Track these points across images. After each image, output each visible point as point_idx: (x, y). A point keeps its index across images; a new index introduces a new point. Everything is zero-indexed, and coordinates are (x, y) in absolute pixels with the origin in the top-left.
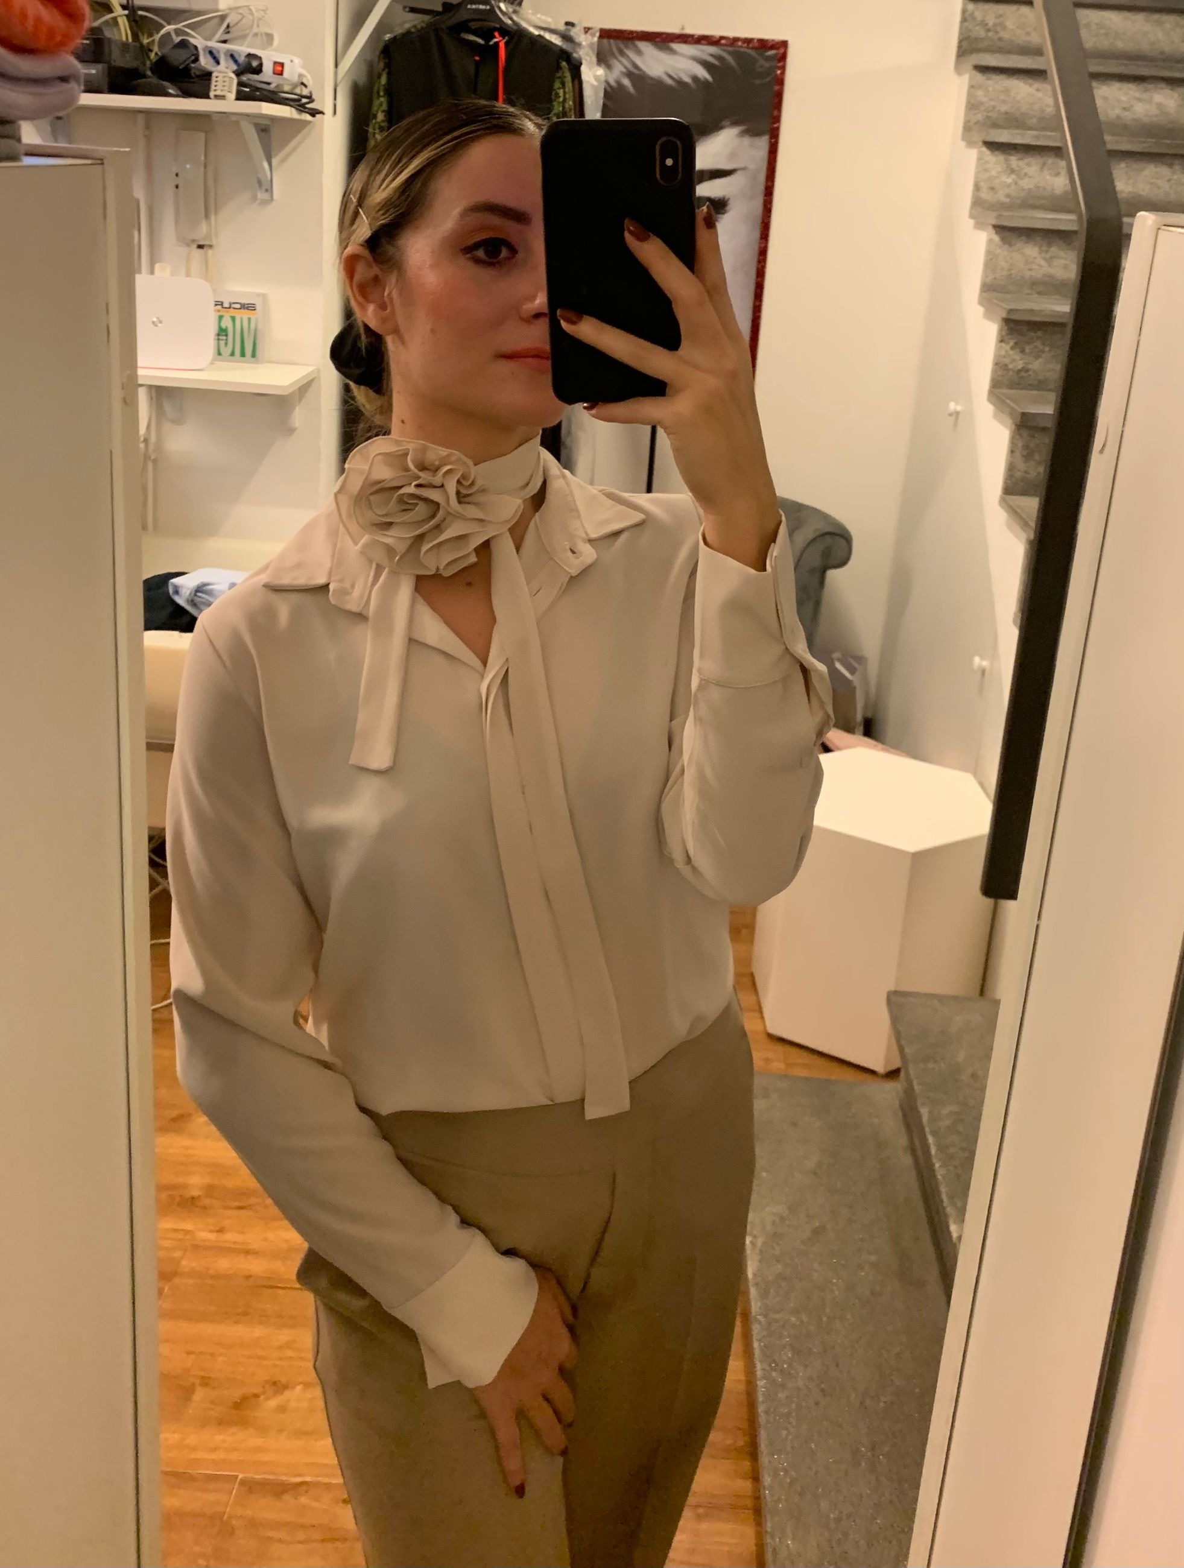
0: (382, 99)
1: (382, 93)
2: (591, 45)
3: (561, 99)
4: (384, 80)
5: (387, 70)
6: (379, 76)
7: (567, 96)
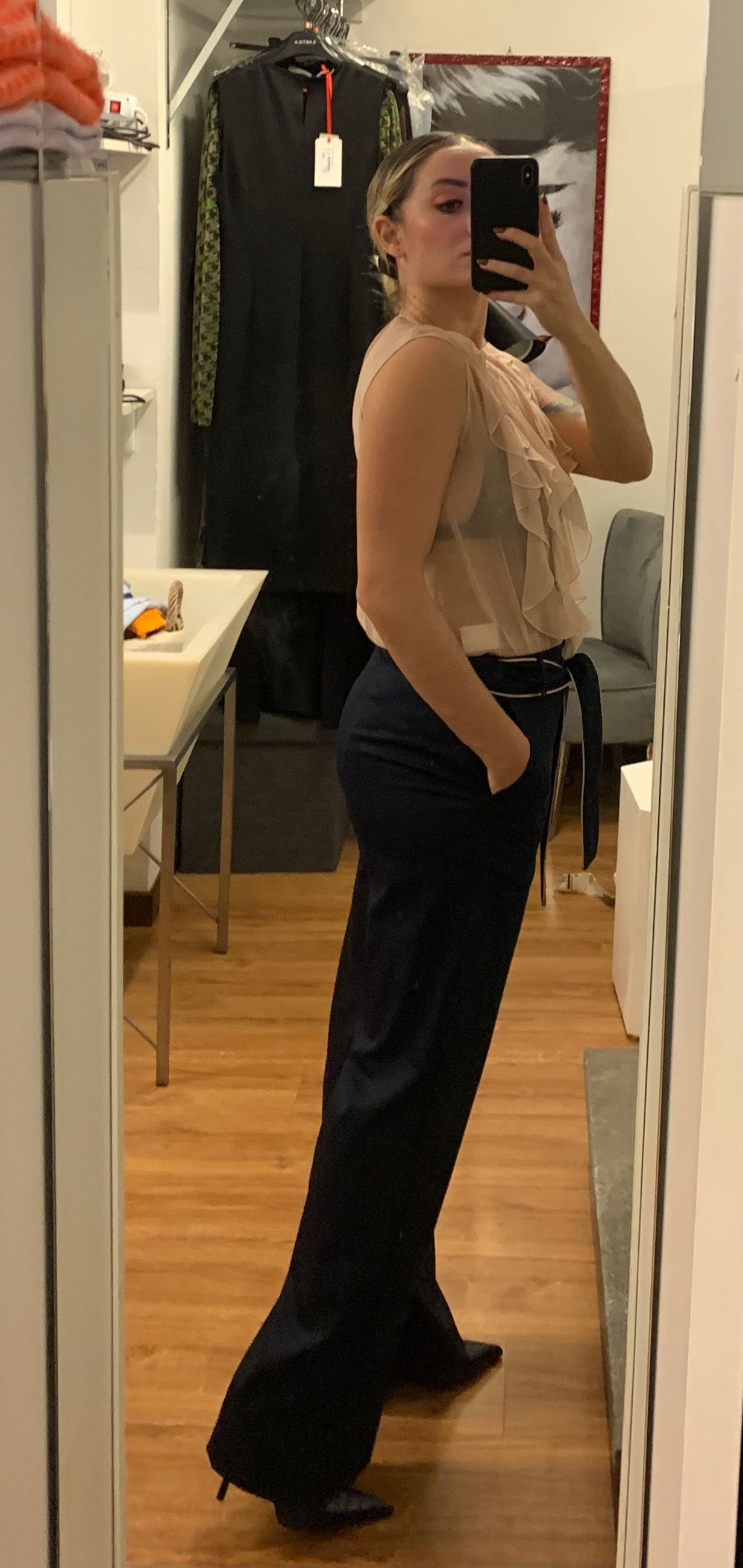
0: (213, 132)
1: (213, 126)
2: (417, 73)
3: (388, 125)
4: (214, 114)
5: (217, 104)
6: (210, 111)
7: (394, 122)
